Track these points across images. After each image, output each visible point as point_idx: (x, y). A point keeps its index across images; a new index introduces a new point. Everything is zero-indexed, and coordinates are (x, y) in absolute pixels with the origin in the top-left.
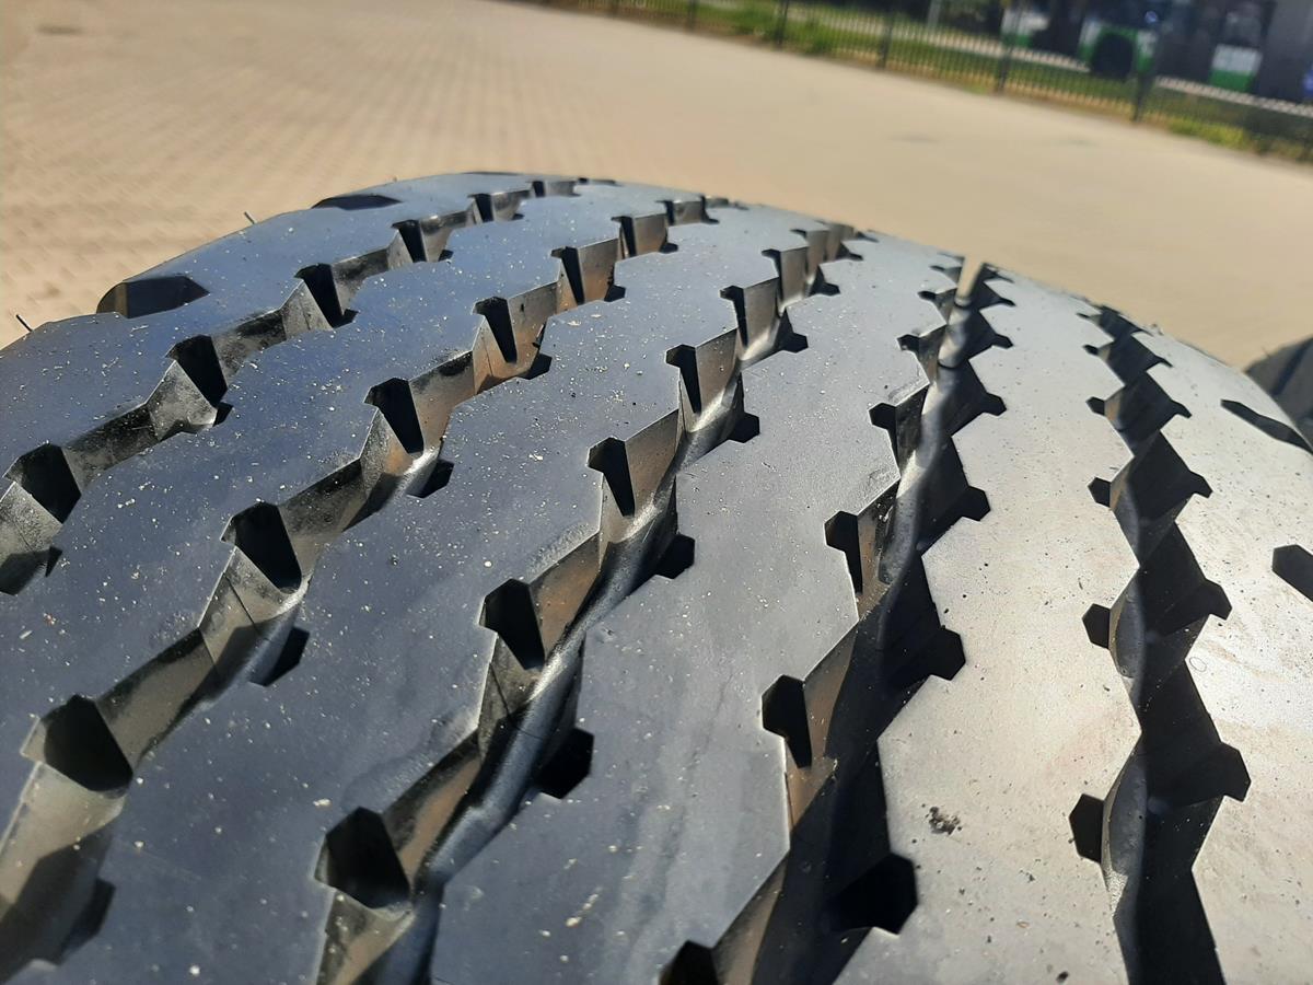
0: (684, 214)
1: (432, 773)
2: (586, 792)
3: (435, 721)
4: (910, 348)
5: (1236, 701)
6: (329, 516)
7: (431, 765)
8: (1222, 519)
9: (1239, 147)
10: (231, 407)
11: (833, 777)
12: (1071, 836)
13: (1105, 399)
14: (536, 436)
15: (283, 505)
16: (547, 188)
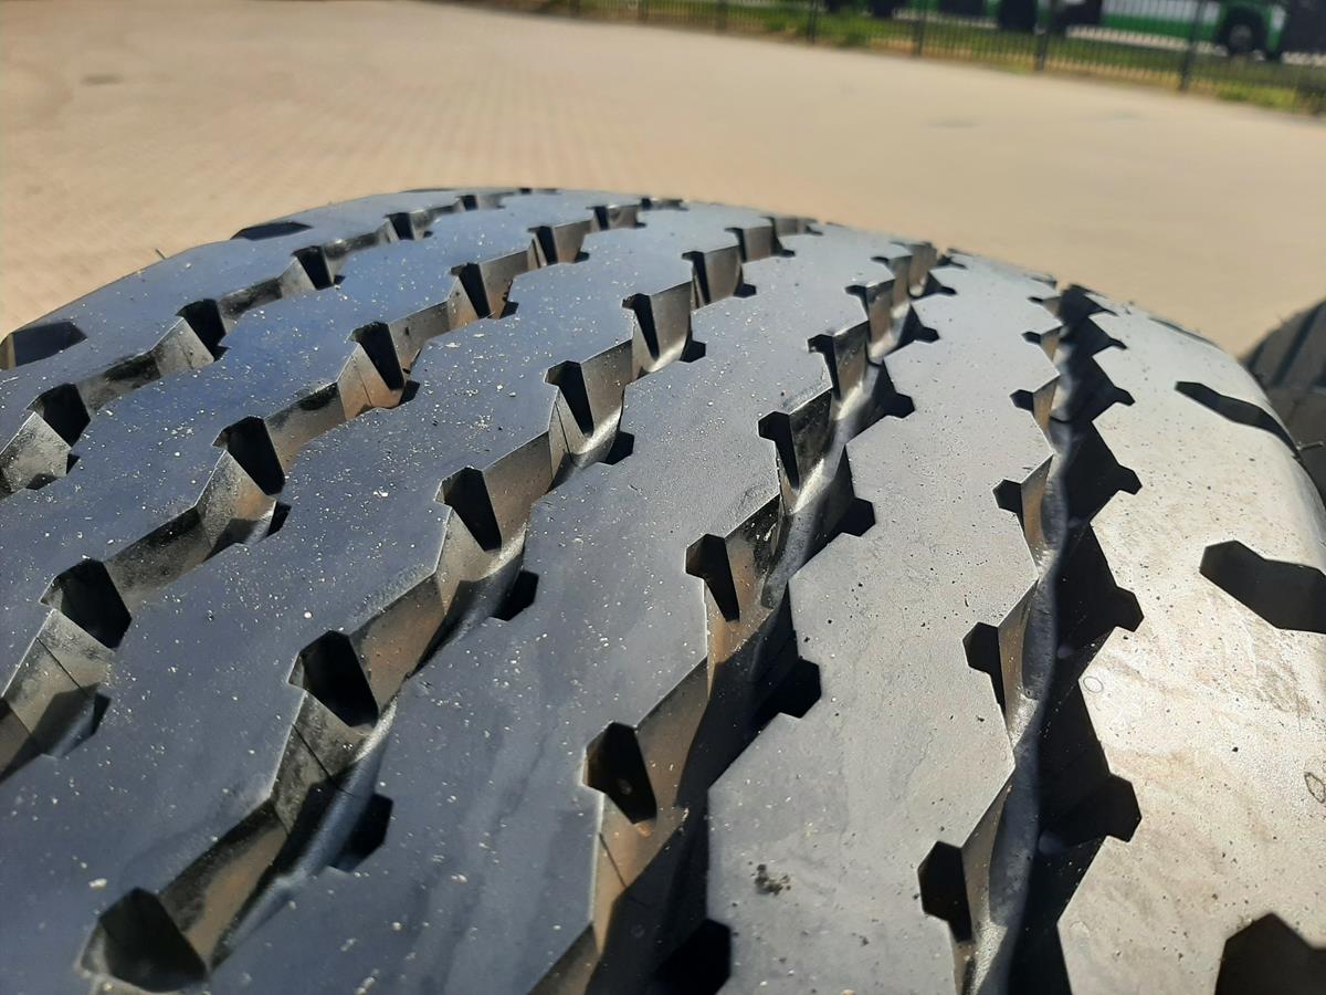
0: (620, 219)
1: (217, 848)
2: (376, 865)
3: (226, 791)
4: (819, 350)
5: (1133, 725)
6: (166, 569)
7: (215, 839)
8: (1145, 516)
9: (1292, 110)
10: (78, 458)
11: (681, 829)
12: (918, 890)
13: (1033, 391)
14: (385, 471)
15: (110, 561)
16: (479, 201)
